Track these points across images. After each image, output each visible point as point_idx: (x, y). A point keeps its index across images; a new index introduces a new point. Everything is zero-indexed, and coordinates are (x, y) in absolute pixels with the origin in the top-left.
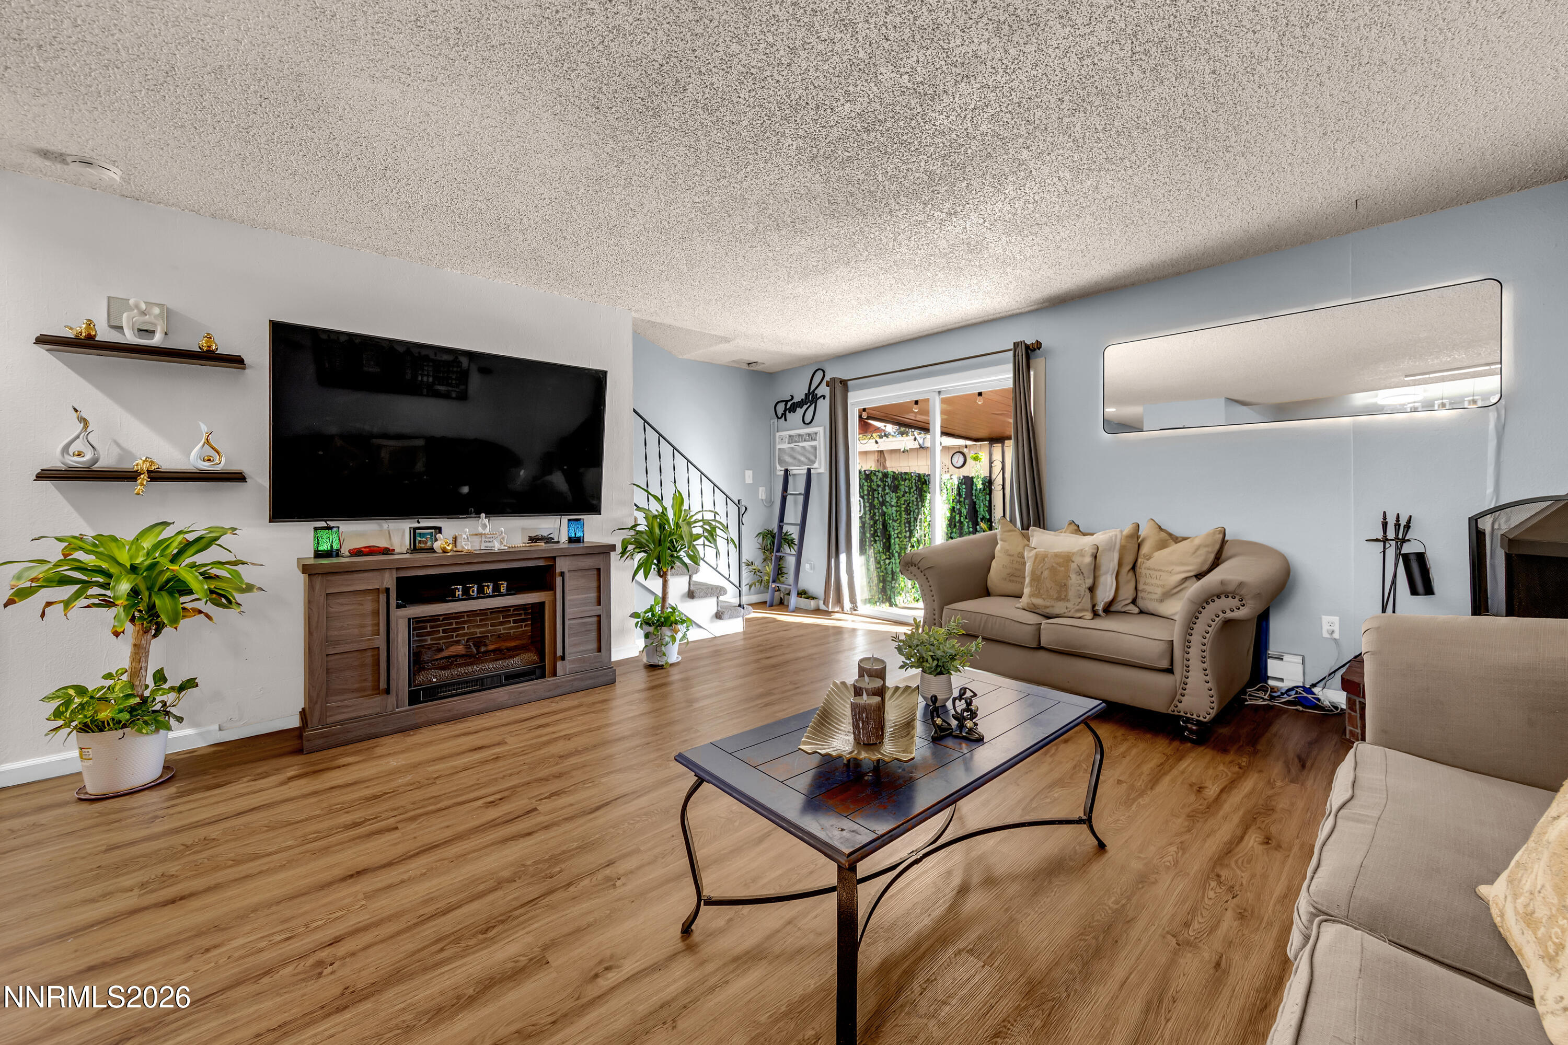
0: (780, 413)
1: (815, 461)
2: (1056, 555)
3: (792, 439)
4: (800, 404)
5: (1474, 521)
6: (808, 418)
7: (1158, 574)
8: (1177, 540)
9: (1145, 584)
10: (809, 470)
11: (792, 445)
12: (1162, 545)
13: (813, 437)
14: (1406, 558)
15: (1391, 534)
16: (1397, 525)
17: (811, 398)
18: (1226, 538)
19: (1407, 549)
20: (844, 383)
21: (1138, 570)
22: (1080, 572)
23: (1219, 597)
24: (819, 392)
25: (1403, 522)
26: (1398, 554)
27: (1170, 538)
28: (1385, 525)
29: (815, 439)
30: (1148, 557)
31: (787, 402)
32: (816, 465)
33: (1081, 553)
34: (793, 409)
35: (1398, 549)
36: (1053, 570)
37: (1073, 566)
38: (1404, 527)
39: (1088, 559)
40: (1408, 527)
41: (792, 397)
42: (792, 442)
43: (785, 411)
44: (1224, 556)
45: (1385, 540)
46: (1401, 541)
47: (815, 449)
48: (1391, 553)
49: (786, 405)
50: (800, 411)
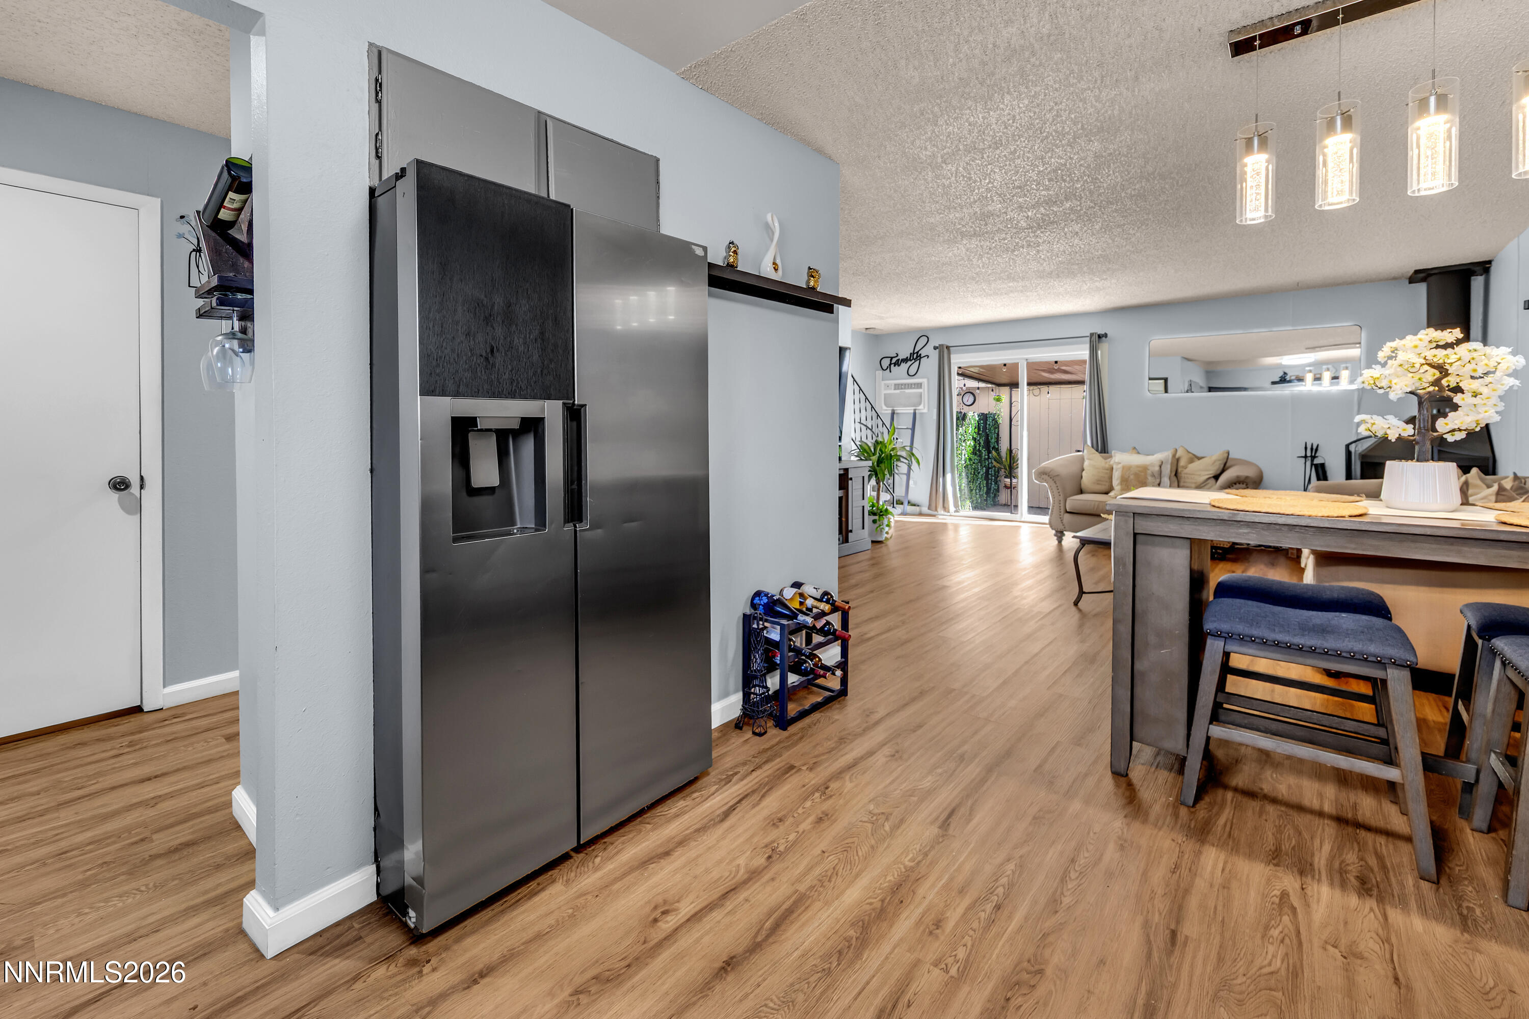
0: (885, 366)
1: (920, 404)
2: (1138, 466)
3: (897, 387)
4: (905, 360)
5: (1347, 446)
6: (912, 371)
7: (1193, 476)
8: (1199, 458)
9: (1184, 482)
10: (915, 410)
11: (898, 391)
12: (1191, 461)
13: (919, 386)
14: (1316, 466)
15: (1309, 454)
16: (1312, 449)
17: (916, 357)
18: (1230, 457)
19: (1316, 461)
20: (948, 347)
21: (1179, 475)
22: (1153, 476)
23: (1235, 484)
24: (923, 353)
25: (1315, 447)
26: (1312, 464)
27: (1195, 458)
28: (1306, 448)
29: (921, 388)
30: (1186, 467)
31: (892, 358)
32: (921, 407)
33: (1152, 465)
34: (897, 364)
35: (1312, 461)
36: (1136, 475)
37: (1149, 472)
38: (1315, 450)
39: (1157, 468)
40: (1317, 450)
41: (897, 355)
42: (898, 389)
43: (890, 365)
44: (1228, 465)
45: (1306, 457)
46: (1313, 457)
47: (920, 395)
48: (1309, 463)
49: (891, 360)
50: (904, 366)
